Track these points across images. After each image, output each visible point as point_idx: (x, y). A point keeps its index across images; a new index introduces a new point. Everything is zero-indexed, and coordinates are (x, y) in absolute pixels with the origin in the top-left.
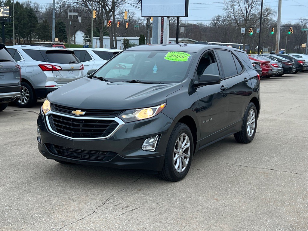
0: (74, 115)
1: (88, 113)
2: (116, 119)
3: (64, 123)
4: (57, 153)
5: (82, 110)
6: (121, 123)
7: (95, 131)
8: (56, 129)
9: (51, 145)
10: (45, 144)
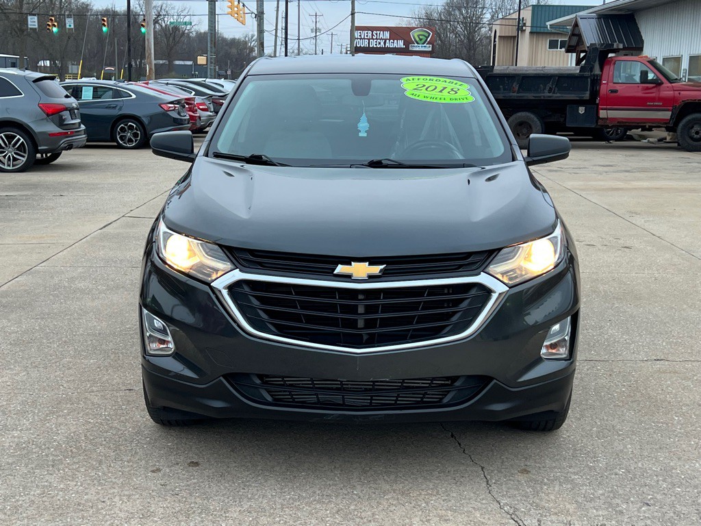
0: (347, 277)
1: (391, 267)
2: (482, 279)
3: (305, 305)
4: (269, 399)
5: (373, 261)
6: (499, 288)
7: (422, 319)
8: (274, 325)
9: (247, 376)
10: (222, 378)
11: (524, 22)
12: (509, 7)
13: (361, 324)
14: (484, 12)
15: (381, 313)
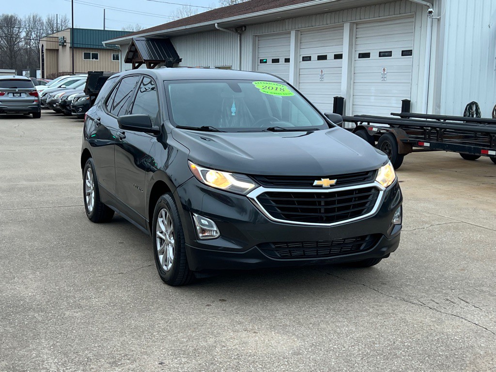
0: (320, 187)
1: (340, 180)
4: (279, 256)
5: (331, 178)
9: (267, 244)
10: (256, 246)
11: (65, 40)
12: (39, 28)
13: (323, 211)
14: (21, 31)
15: (337, 204)
